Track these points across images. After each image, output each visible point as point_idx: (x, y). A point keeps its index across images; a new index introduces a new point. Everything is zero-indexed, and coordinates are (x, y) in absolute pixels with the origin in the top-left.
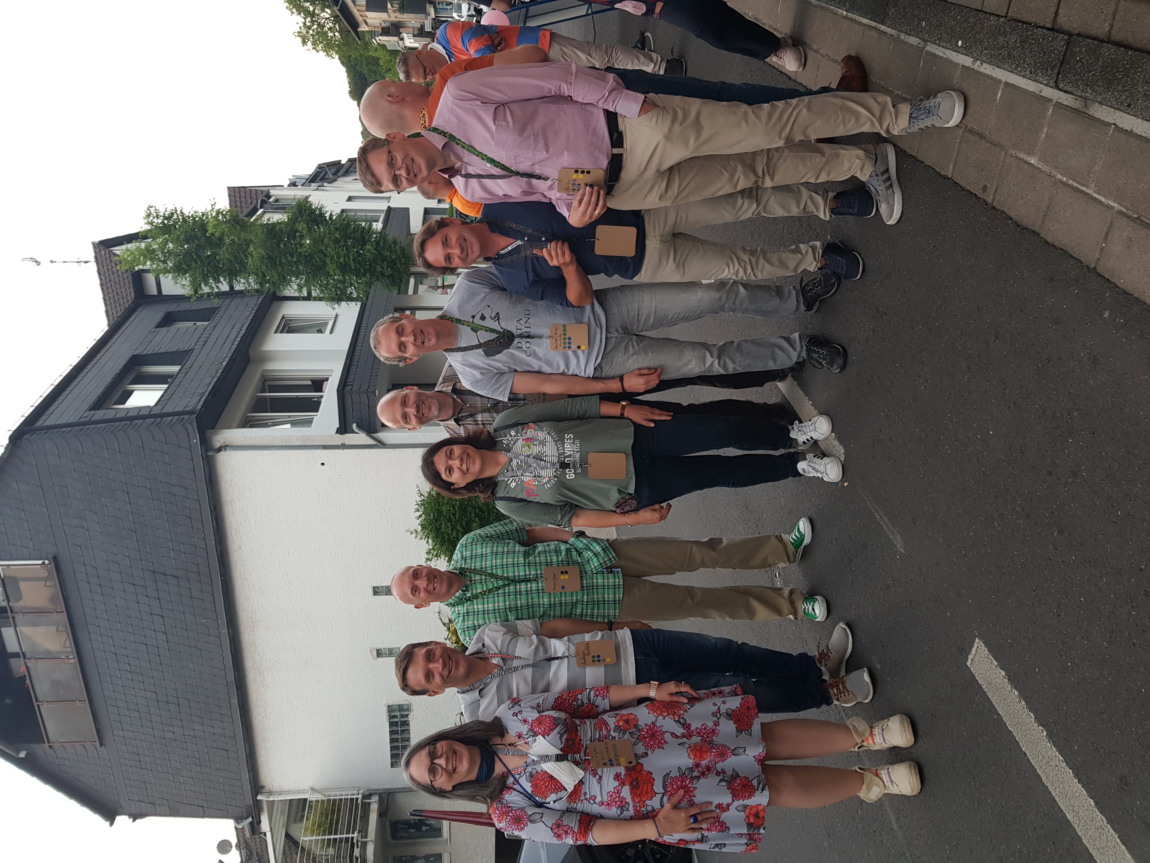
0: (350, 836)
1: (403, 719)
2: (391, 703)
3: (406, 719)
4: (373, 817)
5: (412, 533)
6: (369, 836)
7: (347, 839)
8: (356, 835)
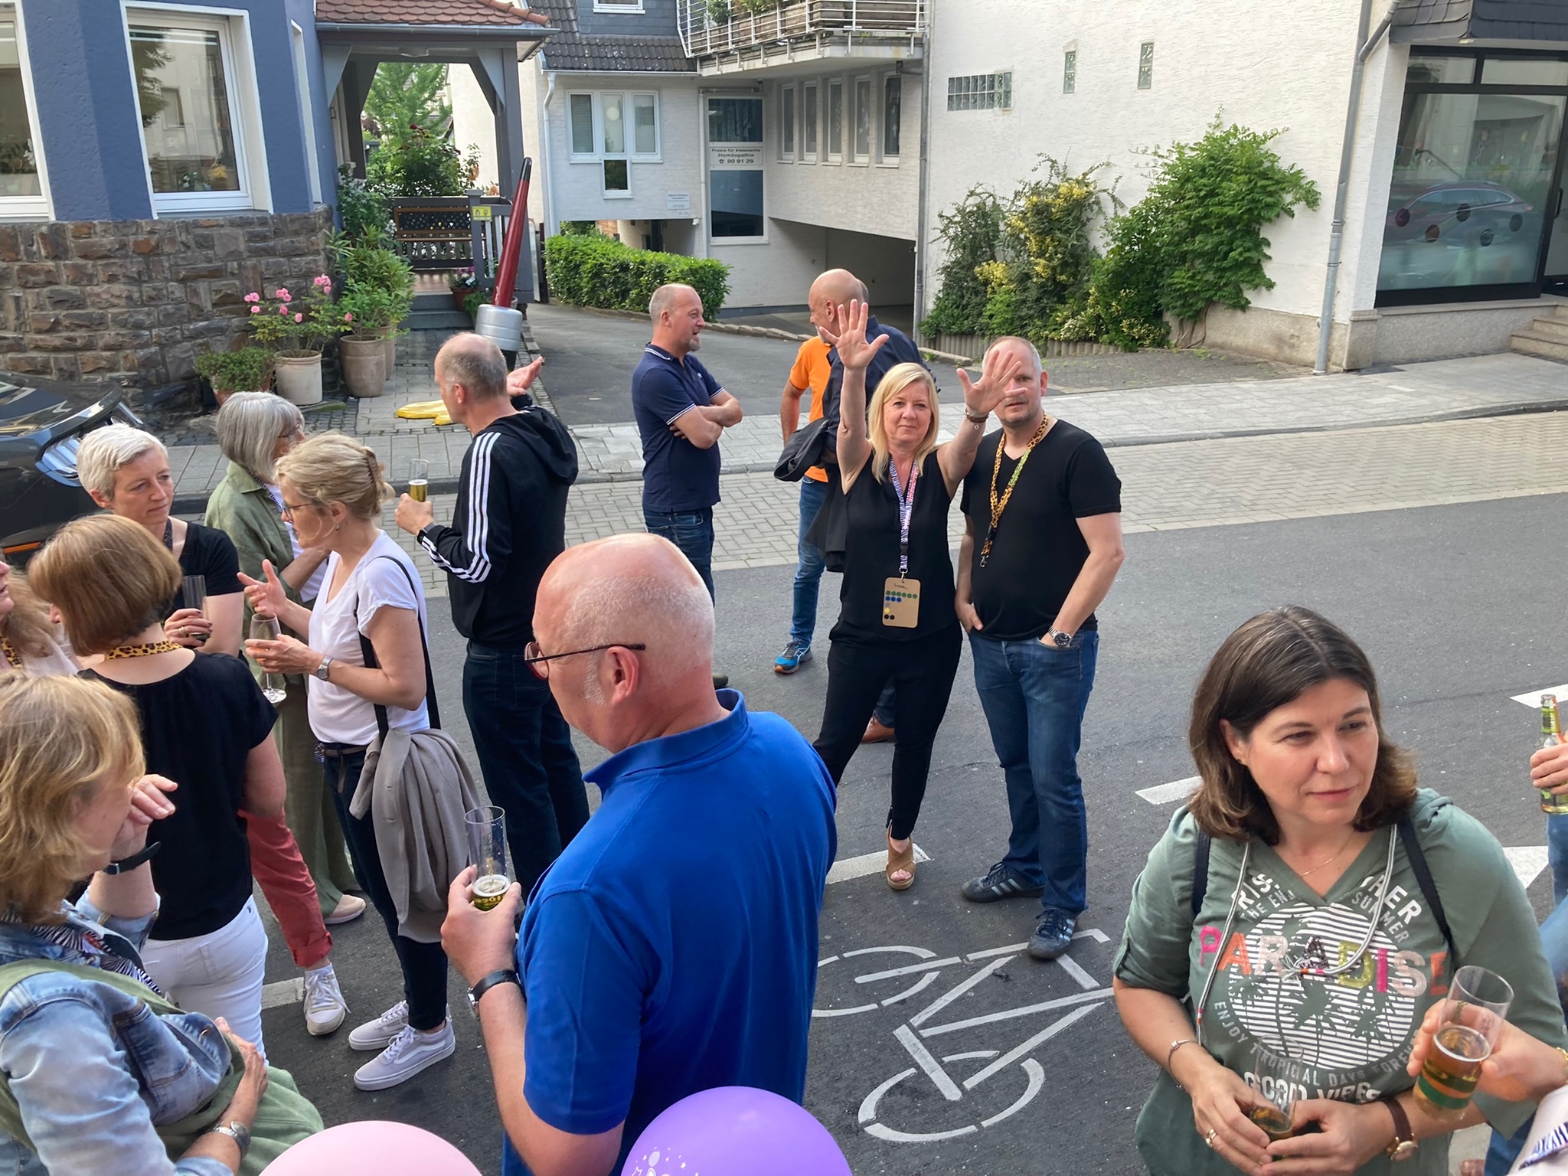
0: (854, 20)
1: (996, 98)
2: (1014, 77)
3: (996, 103)
4: (887, 53)
5: (1218, 116)
6: (855, 47)
7: (848, 15)
8: (854, 28)
